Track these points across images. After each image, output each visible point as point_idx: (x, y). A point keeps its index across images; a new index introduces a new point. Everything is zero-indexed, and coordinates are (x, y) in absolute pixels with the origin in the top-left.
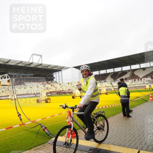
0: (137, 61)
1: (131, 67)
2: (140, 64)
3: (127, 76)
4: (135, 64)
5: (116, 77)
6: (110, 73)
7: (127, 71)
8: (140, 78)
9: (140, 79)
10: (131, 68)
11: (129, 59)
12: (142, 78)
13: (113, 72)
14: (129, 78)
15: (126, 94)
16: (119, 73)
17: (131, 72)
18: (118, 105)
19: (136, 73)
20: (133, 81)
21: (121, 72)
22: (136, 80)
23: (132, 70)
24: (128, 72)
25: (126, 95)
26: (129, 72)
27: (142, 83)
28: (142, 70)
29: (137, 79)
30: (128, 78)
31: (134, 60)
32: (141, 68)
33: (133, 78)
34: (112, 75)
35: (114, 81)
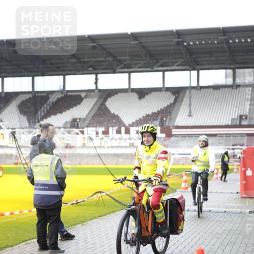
0: (120, 62)
1: (97, 79)
2: (130, 73)
3: (82, 111)
4: (114, 72)
5: (40, 113)
6: (15, 95)
7: (83, 95)
8: (124, 126)
9: (123, 129)
10: (96, 83)
11: (94, 48)
12: (133, 125)
13: (31, 90)
14: (87, 122)
15: (51, 178)
16: (53, 99)
17: (95, 100)
18: (26, 211)
19: (113, 105)
20: (100, 133)
21: (59, 96)
22: (111, 129)
23: (100, 91)
24: (86, 97)
25: (55, 179)
26: (91, 97)
27: (127, 143)
28: (135, 96)
29: (115, 128)
30: (85, 120)
31: (110, 54)
32: (133, 90)
33: (100, 124)
34: (23, 102)
35: (30, 127)
